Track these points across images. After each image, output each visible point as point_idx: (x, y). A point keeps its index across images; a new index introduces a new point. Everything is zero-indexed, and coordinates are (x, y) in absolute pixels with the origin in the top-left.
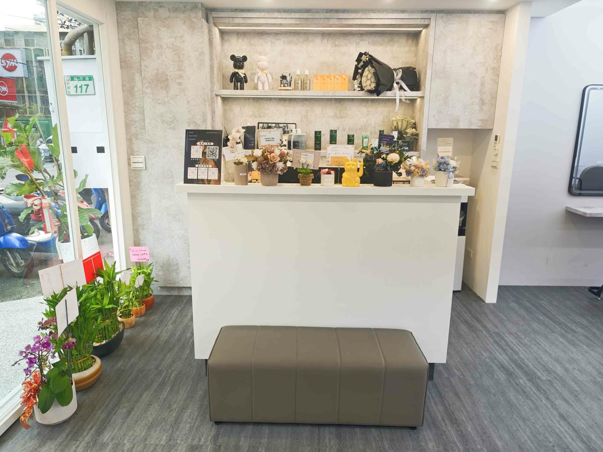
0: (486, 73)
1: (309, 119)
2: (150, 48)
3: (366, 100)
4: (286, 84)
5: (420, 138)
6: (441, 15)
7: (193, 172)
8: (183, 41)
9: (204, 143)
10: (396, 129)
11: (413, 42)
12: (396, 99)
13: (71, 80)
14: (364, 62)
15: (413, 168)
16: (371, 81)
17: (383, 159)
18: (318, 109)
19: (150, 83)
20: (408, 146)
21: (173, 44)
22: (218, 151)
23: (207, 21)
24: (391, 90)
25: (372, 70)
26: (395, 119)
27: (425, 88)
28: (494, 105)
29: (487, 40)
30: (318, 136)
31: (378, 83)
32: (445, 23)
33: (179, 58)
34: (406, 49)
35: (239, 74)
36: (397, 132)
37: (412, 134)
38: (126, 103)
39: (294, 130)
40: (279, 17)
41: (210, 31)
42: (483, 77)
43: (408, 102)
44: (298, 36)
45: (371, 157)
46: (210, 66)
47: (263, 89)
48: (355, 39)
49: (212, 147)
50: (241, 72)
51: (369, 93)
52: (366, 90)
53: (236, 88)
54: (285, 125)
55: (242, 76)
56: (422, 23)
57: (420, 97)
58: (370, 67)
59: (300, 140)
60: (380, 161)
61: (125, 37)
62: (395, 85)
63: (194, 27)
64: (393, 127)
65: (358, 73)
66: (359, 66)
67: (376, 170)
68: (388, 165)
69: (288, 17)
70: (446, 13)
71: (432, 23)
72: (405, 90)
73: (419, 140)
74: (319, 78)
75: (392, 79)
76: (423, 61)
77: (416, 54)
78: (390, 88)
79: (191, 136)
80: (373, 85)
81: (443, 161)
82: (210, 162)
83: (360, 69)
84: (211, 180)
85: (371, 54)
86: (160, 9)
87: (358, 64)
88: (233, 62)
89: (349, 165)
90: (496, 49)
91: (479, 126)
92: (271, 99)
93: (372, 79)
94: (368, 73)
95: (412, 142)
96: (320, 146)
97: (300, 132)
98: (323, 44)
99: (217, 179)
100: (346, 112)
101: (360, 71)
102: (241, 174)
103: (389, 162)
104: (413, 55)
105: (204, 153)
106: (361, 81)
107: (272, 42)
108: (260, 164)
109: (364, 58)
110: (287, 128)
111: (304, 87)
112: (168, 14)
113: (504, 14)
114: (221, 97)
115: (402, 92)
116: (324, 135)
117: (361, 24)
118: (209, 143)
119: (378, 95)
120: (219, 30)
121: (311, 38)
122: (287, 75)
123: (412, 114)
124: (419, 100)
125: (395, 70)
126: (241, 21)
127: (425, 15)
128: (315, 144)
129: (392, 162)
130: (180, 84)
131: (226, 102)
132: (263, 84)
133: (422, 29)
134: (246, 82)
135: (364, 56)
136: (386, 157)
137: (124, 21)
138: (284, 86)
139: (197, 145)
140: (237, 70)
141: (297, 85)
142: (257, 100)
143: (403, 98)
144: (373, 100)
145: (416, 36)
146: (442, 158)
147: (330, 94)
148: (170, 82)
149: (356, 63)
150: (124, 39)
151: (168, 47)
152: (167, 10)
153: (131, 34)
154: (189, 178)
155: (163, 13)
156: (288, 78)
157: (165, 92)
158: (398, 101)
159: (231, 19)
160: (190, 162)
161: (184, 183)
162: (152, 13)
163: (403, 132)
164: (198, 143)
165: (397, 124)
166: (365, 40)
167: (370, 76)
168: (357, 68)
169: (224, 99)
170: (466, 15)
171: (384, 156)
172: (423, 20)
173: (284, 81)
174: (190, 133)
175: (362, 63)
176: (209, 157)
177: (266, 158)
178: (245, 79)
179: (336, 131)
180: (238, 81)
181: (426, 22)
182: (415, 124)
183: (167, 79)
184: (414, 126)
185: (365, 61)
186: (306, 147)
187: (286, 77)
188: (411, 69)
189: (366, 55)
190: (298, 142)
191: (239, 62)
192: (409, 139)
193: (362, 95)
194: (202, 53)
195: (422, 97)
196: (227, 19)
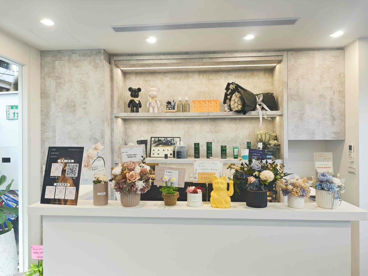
0: (334, 95)
1: (190, 134)
2: (63, 82)
3: (235, 119)
4: (170, 107)
5: (282, 147)
6: (291, 52)
7: (50, 191)
8: (88, 77)
9: (65, 160)
10: (261, 141)
11: (269, 75)
12: (259, 117)
13: (11, 109)
14: (231, 90)
15: (290, 187)
16: (238, 104)
17: (256, 177)
18: (197, 127)
19: (61, 108)
20: (272, 155)
21: (80, 80)
22: (77, 169)
23: (110, 63)
24: (254, 110)
25: (239, 95)
26: (259, 133)
27: (283, 108)
28: (343, 120)
29: (331, 70)
30: (197, 147)
31: (244, 105)
32: (295, 58)
33: (85, 89)
34: (264, 80)
35: (134, 101)
36: (262, 143)
37: (275, 145)
38: (43, 124)
39: (178, 143)
40: (164, 58)
41: (111, 71)
42: (332, 98)
43: (269, 119)
44: (180, 74)
45: (242, 175)
46: (111, 95)
47: (153, 112)
48: (224, 74)
49: (72, 165)
50: (136, 100)
51: (237, 113)
52: (234, 110)
53: (132, 111)
54: (172, 139)
55: (137, 102)
56: (276, 59)
57: (279, 115)
58: (237, 93)
59: (182, 150)
60: (252, 179)
61: (46, 76)
62: (258, 106)
63: (97, 66)
64: (258, 139)
65: (227, 98)
66: (228, 93)
67: (248, 189)
68: (261, 184)
69: (170, 58)
70: (295, 51)
71: (285, 59)
72: (266, 110)
73: (282, 150)
74: (196, 102)
75: (255, 102)
76: (279, 87)
77: (272, 84)
78: (254, 109)
79: (53, 153)
80: (240, 107)
81: (324, 178)
82: (68, 181)
83: (229, 95)
84: (67, 200)
85: (237, 83)
86: (73, 55)
87: (227, 91)
88: (130, 92)
89: (218, 183)
90: (340, 76)
91: (333, 138)
92: (161, 119)
93: (239, 102)
94: (235, 97)
95: (276, 152)
96: (199, 155)
97: (182, 144)
98: (200, 79)
99: (74, 198)
100: (219, 128)
101: (229, 97)
102: (99, 194)
103: (263, 181)
104: (270, 84)
105: (64, 171)
106: (230, 105)
107: (161, 78)
108: (117, 184)
109: (231, 87)
110: (174, 141)
111: (185, 110)
112: (78, 58)
113: (343, 50)
114: (122, 119)
115: (264, 112)
116: (202, 146)
117: (227, 62)
118: (69, 160)
119: (244, 114)
120: (122, 71)
121: (190, 75)
122: (172, 101)
123: (273, 129)
124: (278, 118)
125: (257, 95)
126: (135, 62)
127: (278, 53)
128: (195, 153)
129: (265, 181)
130: (85, 108)
131: (126, 122)
132: (153, 108)
133: (276, 65)
134: (140, 107)
135: (231, 85)
136: (259, 175)
137: (46, 64)
138: (169, 109)
139: (57, 162)
140: (133, 98)
141: (179, 108)
142: (151, 120)
143: (265, 116)
144: (240, 119)
145: (271, 70)
146: (323, 175)
147: (205, 114)
148: (77, 108)
149: (225, 91)
150: (45, 77)
151: (77, 82)
152: (78, 55)
153: (51, 73)
154: (46, 197)
155: (75, 57)
156: (172, 104)
157: (72, 115)
158: (261, 119)
159: (128, 61)
160: (49, 180)
161: (41, 203)
162: (67, 58)
163: (267, 143)
164: (59, 161)
165: (262, 136)
166: (232, 75)
167: (237, 100)
168: (226, 95)
169: (125, 120)
170: (312, 52)
171: (257, 173)
172: (277, 57)
173: (169, 106)
174: (52, 150)
175: (230, 91)
176: (68, 175)
177: (124, 177)
178: (139, 105)
179: (211, 143)
180: (134, 106)
181: (280, 58)
182: (276, 136)
183: (75, 105)
184: (276, 138)
185: (233, 89)
186: (188, 156)
187: (171, 102)
188: (270, 94)
189: (233, 85)
190: (180, 152)
191: (135, 92)
192: (273, 148)
193: (231, 114)
194: (102, 85)
195: (281, 115)
196: (125, 61)
